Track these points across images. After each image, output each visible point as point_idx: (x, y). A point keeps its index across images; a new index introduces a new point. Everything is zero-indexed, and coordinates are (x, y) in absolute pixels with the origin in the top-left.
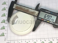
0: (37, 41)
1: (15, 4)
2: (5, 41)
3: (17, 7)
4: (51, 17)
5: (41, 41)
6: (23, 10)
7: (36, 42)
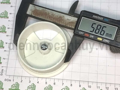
0: (71, 85)
1: (31, 5)
2: (1, 75)
3: (35, 11)
5: (80, 86)
6: (50, 17)
7: (69, 87)
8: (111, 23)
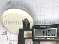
2: (7, 40)
4: (49, 31)
8: (52, 27)
